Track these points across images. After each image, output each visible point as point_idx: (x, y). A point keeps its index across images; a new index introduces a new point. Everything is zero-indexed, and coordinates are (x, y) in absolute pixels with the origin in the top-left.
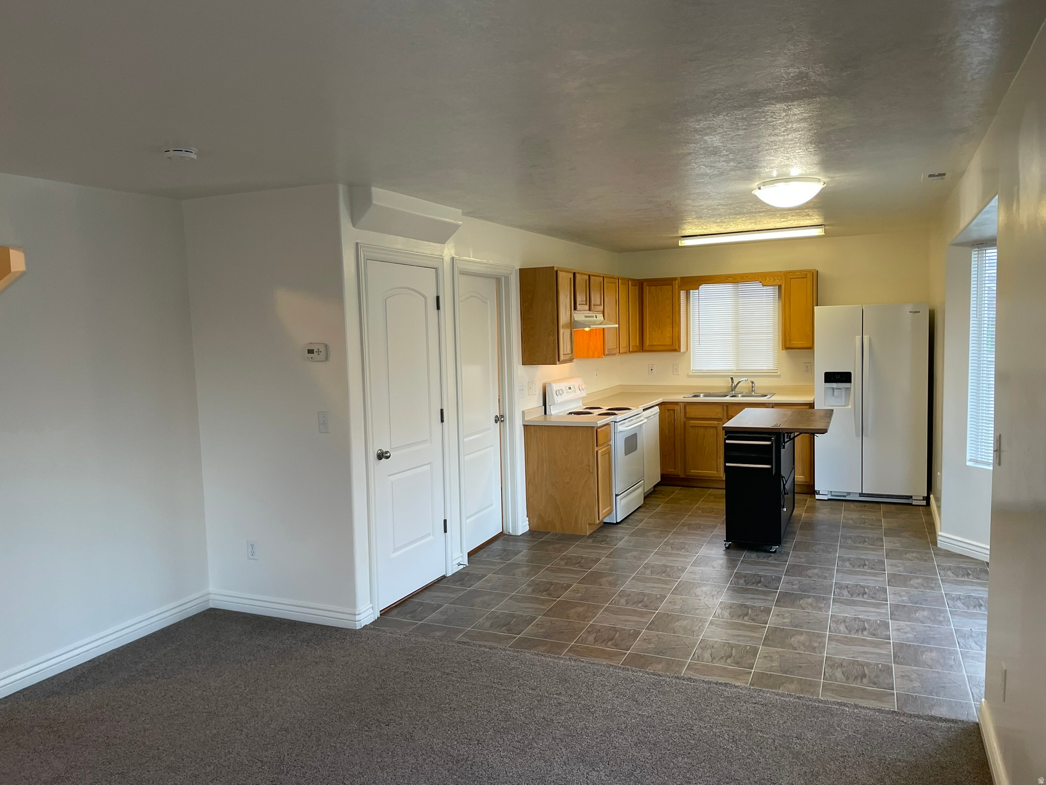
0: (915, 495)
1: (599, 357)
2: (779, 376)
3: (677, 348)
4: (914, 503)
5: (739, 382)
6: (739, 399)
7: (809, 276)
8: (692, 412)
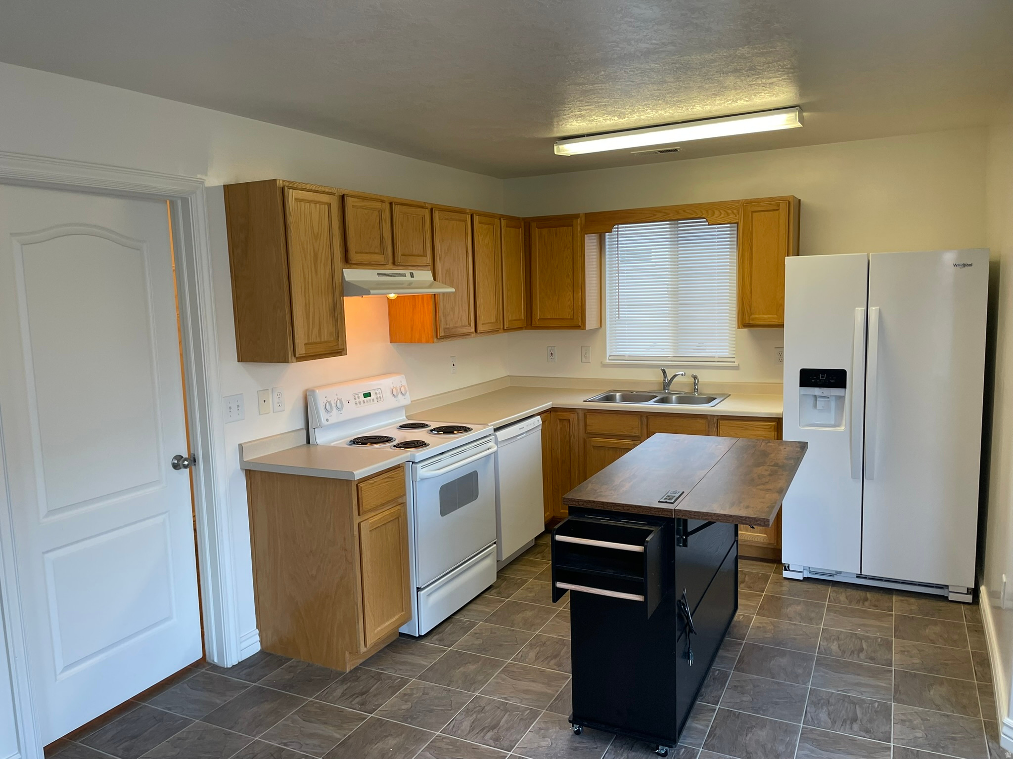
0: (953, 584)
1: (427, 342)
2: (737, 368)
3: (580, 324)
4: (952, 597)
5: (675, 376)
6: (673, 407)
7: (784, 206)
8: (595, 424)
